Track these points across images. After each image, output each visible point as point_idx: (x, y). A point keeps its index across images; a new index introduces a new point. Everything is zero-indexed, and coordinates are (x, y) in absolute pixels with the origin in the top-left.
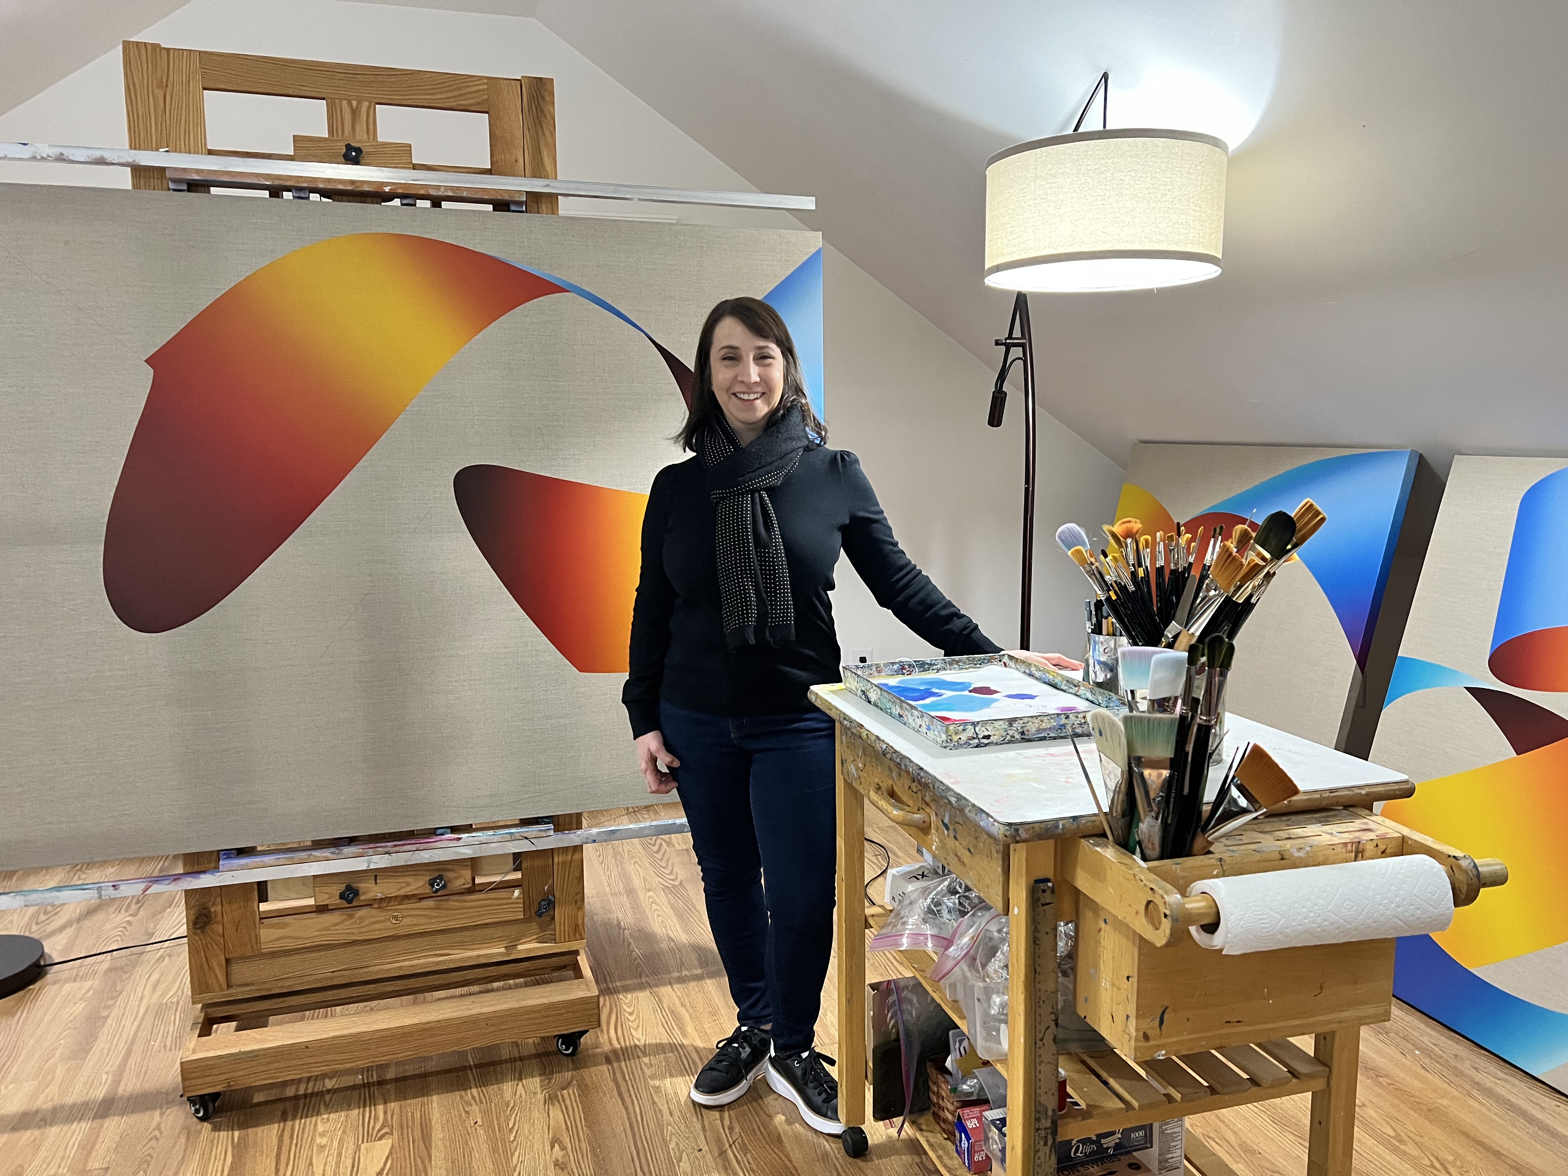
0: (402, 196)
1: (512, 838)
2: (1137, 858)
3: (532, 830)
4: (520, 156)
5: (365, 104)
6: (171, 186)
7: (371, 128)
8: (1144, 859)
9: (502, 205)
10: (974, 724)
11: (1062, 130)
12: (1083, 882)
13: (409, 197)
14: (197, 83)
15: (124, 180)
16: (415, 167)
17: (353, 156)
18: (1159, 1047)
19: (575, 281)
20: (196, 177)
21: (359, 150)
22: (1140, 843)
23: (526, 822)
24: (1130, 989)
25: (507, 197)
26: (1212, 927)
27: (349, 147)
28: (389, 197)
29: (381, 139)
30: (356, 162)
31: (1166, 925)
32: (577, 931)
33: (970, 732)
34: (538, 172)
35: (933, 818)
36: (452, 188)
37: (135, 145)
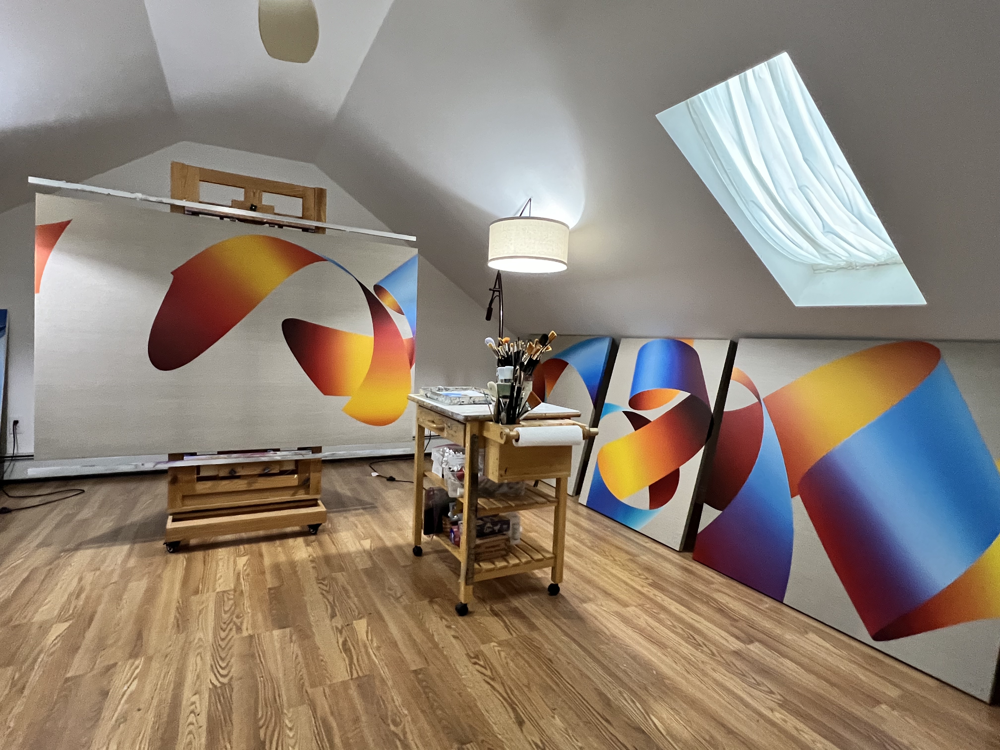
0: (269, 223)
1: (296, 454)
2: (500, 424)
3: (303, 452)
4: (312, 212)
5: (259, 191)
6: (186, 212)
7: (260, 199)
8: (502, 424)
9: (305, 229)
10: (459, 398)
11: (516, 214)
12: (485, 434)
13: (272, 224)
14: (197, 178)
15: (168, 209)
16: (276, 214)
17: (253, 208)
18: (505, 479)
19: (331, 258)
20: (196, 210)
21: (256, 207)
22: (501, 420)
23: (300, 449)
24: (497, 462)
25: (308, 227)
26: (517, 440)
27: (252, 205)
28: (264, 223)
29: (263, 203)
30: (254, 210)
31: (505, 437)
32: (318, 491)
33: (458, 400)
34: (319, 219)
35: (445, 425)
36: (289, 222)
37: (173, 197)
